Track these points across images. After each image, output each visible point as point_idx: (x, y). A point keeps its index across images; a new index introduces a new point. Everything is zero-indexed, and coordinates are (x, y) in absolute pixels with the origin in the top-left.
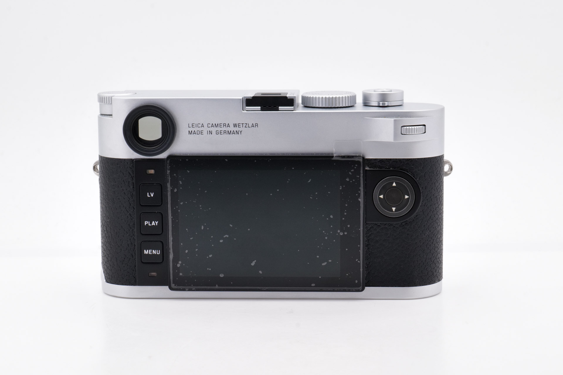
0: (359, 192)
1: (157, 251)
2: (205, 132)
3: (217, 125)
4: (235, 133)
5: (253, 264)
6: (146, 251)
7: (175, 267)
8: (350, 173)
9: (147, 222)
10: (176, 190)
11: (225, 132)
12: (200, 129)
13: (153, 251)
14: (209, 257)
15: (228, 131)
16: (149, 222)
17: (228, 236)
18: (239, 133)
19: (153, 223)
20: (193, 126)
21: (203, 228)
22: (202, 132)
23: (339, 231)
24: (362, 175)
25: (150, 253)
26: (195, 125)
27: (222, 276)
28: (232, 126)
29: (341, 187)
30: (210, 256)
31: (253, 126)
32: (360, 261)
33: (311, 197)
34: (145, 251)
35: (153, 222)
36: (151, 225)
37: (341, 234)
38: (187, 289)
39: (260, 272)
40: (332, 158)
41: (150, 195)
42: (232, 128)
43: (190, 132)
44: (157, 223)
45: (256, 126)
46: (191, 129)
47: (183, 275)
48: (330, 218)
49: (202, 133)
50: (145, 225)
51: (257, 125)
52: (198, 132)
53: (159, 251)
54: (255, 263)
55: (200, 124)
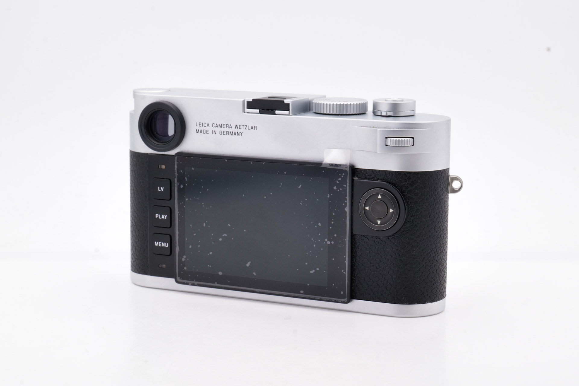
0: (346, 202)
1: (166, 244)
2: (210, 132)
3: (220, 125)
4: (237, 134)
5: (248, 265)
6: (157, 243)
7: (180, 260)
8: (338, 182)
9: (158, 215)
10: (182, 186)
11: (227, 133)
12: (206, 128)
13: (163, 243)
14: (209, 254)
15: (230, 132)
17: (226, 235)
18: (240, 134)
19: (163, 217)
20: (200, 125)
21: (204, 225)
22: (207, 131)
23: (326, 240)
24: (348, 184)
25: (160, 245)
27: (220, 273)
28: (233, 127)
29: (329, 195)
30: (211, 253)
31: (252, 128)
32: (345, 272)
33: (301, 204)
34: (155, 242)
35: (163, 216)
36: (161, 218)
37: (329, 243)
38: (190, 284)
39: (254, 274)
40: (321, 165)
41: (160, 189)
42: (233, 130)
43: (198, 131)
44: (166, 216)
45: (255, 129)
46: (198, 128)
47: (187, 269)
48: (318, 226)
49: (207, 133)
50: (156, 217)
51: (256, 127)
52: (204, 131)
53: (168, 244)
54: (250, 264)
55: (206, 123)
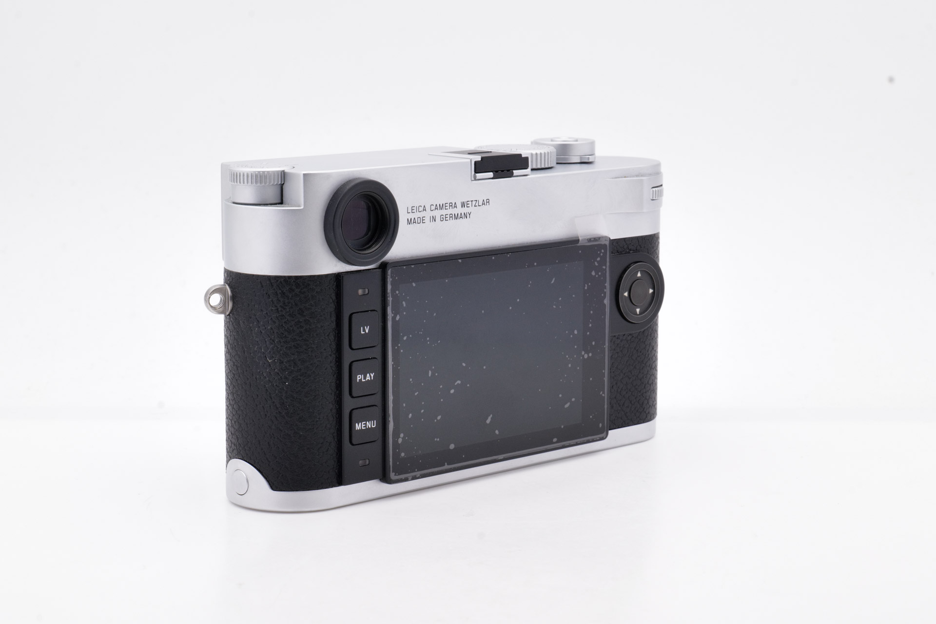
0: (605, 291)
1: (372, 422)
2: (427, 220)
3: (441, 205)
4: (463, 217)
5: (488, 421)
7: (395, 443)
8: (596, 263)
9: (360, 376)
10: (398, 318)
11: (451, 216)
12: (421, 215)
13: (367, 423)
14: (437, 419)
15: (455, 215)
16: (363, 376)
17: (459, 382)
18: (468, 216)
19: (368, 378)
20: (412, 211)
21: (430, 374)
22: (423, 218)
23: (583, 353)
24: (608, 265)
25: (364, 427)
26: (415, 208)
27: (452, 447)
28: (459, 205)
29: (586, 285)
30: (439, 418)
31: (484, 204)
32: (604, 393)
33: (554, 306)
34: (357, 424)
35: (368, 375)
36: (365, 380)
37: (586, 356)
38: (410, 478)
39: (497, 432)
40: (578, 244)
41: (364, 330)
42: (459, 210)
43: (409, 220)
44: (372, 376)
46: (411, 216)
47: (405, 455)
48: (574, 334)
49: (424, 221)
50: (358, 381)
51: (488, 201)
52: (419, 219)
53: (375, 421)
54: (491, 418)
55: (421, 206)
